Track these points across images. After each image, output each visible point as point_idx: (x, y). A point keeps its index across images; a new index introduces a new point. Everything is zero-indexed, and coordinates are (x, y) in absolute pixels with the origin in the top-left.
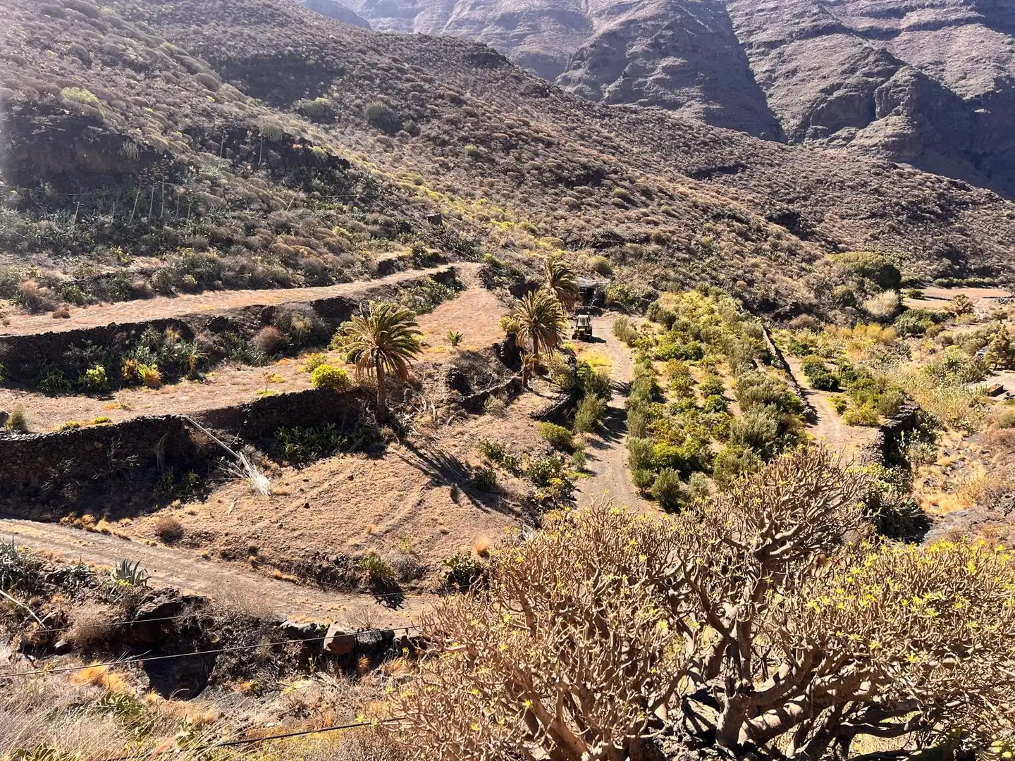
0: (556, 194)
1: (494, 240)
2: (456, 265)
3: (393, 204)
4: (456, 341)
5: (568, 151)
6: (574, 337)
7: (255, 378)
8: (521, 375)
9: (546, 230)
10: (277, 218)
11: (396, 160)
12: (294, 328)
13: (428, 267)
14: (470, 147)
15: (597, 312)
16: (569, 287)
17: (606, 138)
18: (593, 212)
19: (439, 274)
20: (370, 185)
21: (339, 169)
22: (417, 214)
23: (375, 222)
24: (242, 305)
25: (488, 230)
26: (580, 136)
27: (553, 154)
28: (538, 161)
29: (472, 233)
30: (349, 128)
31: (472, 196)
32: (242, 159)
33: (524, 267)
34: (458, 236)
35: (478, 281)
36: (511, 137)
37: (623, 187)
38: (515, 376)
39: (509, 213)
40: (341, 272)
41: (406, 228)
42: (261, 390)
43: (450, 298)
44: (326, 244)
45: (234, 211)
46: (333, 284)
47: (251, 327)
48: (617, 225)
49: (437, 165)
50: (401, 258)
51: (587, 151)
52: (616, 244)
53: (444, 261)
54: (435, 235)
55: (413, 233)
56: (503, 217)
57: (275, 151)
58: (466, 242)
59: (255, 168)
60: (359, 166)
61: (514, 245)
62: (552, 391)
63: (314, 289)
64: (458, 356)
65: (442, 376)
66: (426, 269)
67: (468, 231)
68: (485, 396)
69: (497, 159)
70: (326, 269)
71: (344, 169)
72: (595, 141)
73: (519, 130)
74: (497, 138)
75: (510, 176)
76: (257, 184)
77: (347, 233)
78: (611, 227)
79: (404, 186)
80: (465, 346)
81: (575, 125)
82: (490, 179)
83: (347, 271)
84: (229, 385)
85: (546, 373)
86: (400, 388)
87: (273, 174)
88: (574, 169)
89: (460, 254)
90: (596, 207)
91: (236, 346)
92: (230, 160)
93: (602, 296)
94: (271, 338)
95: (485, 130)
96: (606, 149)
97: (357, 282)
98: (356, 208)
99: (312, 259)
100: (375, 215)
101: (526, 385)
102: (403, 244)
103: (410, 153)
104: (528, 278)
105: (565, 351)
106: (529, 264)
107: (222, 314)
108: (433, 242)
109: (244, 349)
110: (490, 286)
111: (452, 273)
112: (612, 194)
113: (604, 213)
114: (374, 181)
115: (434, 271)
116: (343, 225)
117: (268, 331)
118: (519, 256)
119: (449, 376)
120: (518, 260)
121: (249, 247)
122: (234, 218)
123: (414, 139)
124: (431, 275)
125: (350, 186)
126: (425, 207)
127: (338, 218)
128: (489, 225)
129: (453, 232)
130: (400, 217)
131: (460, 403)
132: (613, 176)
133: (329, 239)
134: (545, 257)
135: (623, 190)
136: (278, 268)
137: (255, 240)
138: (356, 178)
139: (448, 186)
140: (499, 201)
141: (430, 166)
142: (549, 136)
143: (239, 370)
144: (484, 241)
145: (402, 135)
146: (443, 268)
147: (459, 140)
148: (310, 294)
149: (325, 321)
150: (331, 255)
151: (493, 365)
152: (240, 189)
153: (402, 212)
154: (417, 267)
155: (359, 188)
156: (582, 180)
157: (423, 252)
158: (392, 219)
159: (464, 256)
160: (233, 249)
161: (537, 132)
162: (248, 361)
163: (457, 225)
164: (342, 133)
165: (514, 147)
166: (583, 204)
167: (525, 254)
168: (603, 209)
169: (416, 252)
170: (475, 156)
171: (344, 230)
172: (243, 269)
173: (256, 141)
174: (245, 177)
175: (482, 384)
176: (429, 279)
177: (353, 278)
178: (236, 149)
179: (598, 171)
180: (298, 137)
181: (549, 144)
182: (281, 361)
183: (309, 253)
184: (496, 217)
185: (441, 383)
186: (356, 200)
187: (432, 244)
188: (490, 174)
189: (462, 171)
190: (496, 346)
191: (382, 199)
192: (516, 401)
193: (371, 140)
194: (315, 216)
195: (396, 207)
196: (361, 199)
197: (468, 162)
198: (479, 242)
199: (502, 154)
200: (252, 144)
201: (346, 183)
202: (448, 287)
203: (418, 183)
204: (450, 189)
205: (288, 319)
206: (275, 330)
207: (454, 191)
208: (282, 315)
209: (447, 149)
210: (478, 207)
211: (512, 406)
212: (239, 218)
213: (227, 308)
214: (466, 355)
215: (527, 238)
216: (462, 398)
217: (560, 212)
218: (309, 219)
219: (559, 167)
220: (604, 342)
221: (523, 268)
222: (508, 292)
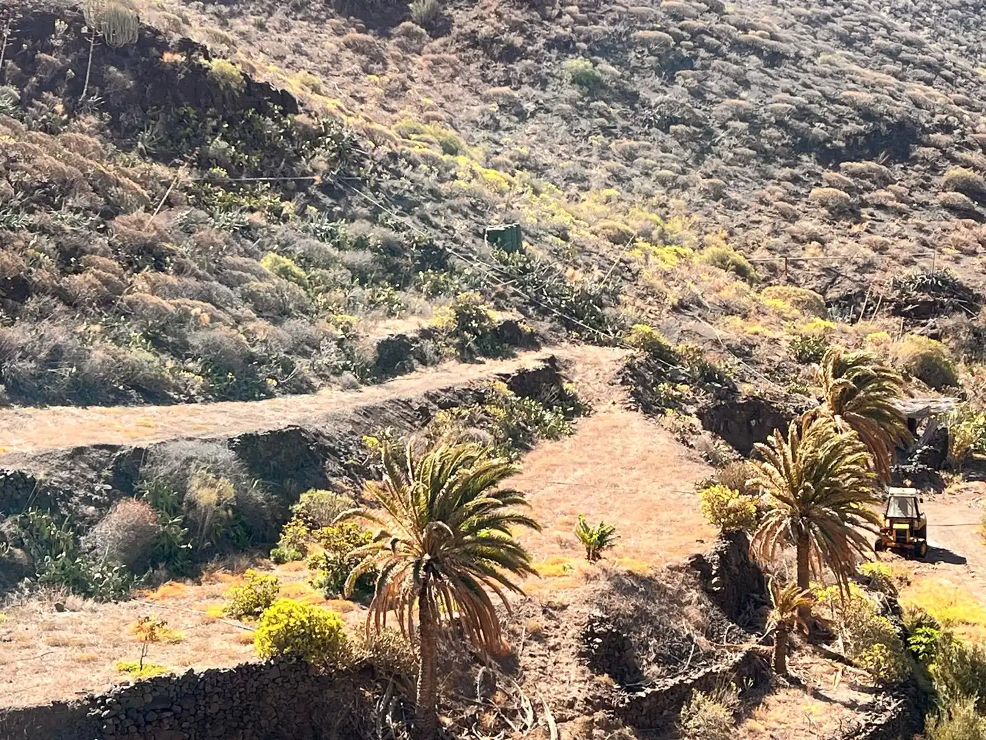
0: (795, 180)
1: (649, 292)
2: (563, 351)
3: (400, 199)
4: (597, 545)
5: (823, 76)
6: (880, 546)
7: (105, 631)
8: (767, 642)
9: (772, 268)
10: (132, 230)
11: (391, 94)
12: (192, 505)
13: (494, 355)
14: (576, 63)
15: (929, 481)
16: (882, 415)
17: (909, 43)
18: (894, 225)
19: (523, 374)
20: (345, 153)
21: (272, 115)
22: (460, 225)
23: (361, 244)
24: (66, 444)
25: (635, 267)
26: (841, 37)
27: (786, 83)
28: (748, 99)
29: (598, 273)
30: (279, 15)
31: (582, 181)
32: (42, 87)
33: (733, 360)
34: (562, 279)
35: (620, 394)
36: (678, 39)
37: (967, 165)
38: (752, 643)
39: (676, 225)
40: (288, 367)
41: (434, 258)
42: (126, 662)
43: (553, 435)
44: (248, 297)
45: (31, 211)
46: (270, 395)
47: (87, 501)
48: (957, 260)
49: (494, 107)
50: (426, 334)
51: (869, 74)
52: (957, 309)
53: (531, 342)
54: (507, 277)
55: (452, 270)
56: (662, 235)
57: (121, 69)
58: (585, 295)
59: (73, 110)
60: (317, 107)
61: (700, 305)
62: (853, 686)
63: (227, 405)
64: (604, 585)
65: (568, 636)
66: (489, 362)
67: (588, 269)
68: (681, 695)
69: (644, 94)
70: (251, 358)
71: (284, 113)
72: (880, 50)
73: (699, 24)
74: (644, 42)
75: (676, 135)
76: (81, 147)
77: (296, 270)
78: (940, 263)
79: (425, 157)
80: (620, 560)
81: (828, 11)
82: (627, 143)
83: (302, 365)
84: (43, 647)
85: (830, 638)
86: (466, 666)
87: (114, 124)
88: (840, 119)
89: (570, 326)
90: (900, 213)
91: (51, 546)
92: (13, 90)
93: (942, 439)
94: (138, 530)
95: (614, 22)
96: (909, 71)
97: (325, 391)
98: (312, 210)
99: (222, 333)
100: (359, 228)
101: (781, 668)
102: (428, 298)
103: (427, 75)
104: (745, 389)
105: (871, 583)
106: (743, 352)
107: (19, 467)
108: (501, 295)
109: (72, 556)
110: (648, 404)
111: (552, 372)
112: (939, 181)
113: (920, 229)
114: (355, 145)
115: (509, 367)
116: (285, 248)
117: (129, 511)
118: (718, 333)
119: (588, 636)
120: (716, 343)
121: (71, 301)
122: (31, 229)
123: (436, 43)
124: (504, 377)
125: (299, 155)
126: (478, 208)
127: (271, 233)
128: (636, 254)
129: (551, 270)
130: (418, 232)
131: (618, 711)
132: (938, 136)
133: (254, 285)
134: (783, 335)
135: (968, 173)
136: (140, 355)
137: (79, 282)
138: (314, 138)
139: (521, 159)
140: (649, 196)
141: (476, 109)
142: (773, 37)
143: (60, 608)
144: (628, 293)
145: (408, 33)
146: (530, 360)
147: (549, 46)
148: (221, 419)
149: (265, 489)
150: (262, 323)
151: (693, 611)
152: (46, 160)
153: (424, 219)
154: (466, 355)
155: (320, 160)
156: (858, 148)
157: (481, 318)
158: (401, 236)
159: (580, 330)
160: (32, 304)
161: (745, 29)
162: (82, 586)
163: (556, 253)
164: (261, 26)
165: (687, 63)
166: (864, 204)
167: (732, 329)
168: (918, 218)
169: (464, 317)
170: (589, 84)
171: (287, 262)
172: (56, 354)
173: (77, 42)
174: (51, 130)
175: (670, 660)
176: (502, 387)
177: (317, 382)
178: (29, 64)
179: (901, 124)
180: (177, 37)
181: (774, 59)
182: (163, 589)
183: (213, 319)
184: (646, 235)
185: (565, 656)
186: (312, 190)
187: (500, 301)
188: (625, 129)
189: (557, 122)
190: (699, 563)
191: (376, 188)
192: (759, 711)
193: (331, 44)
194: (215, 229)
195: (408, 210)
196: (326, 188)
197: (571, 101)
198: (614, 295)
199: (657, 81)
200: (66, 52)
201: (290, 148)
202: (548, 406)
203: (450, 149)
204: (524, 163)
205: (180, 482)
206: (146, 508)
207: (539, 170)
208: (163, 470)
209: (519, 67)
210: (600, 209)
211: (750, 723)
212: (42, 230)
213: (30, 450)
214: (626, 584)
215: (732, 289)
216: (622, 698)
217: (807, 225)
218: (202, 234)
219: (803, 113)
220: (961, 561)
221: (729, 364)
222: (696, 421)
